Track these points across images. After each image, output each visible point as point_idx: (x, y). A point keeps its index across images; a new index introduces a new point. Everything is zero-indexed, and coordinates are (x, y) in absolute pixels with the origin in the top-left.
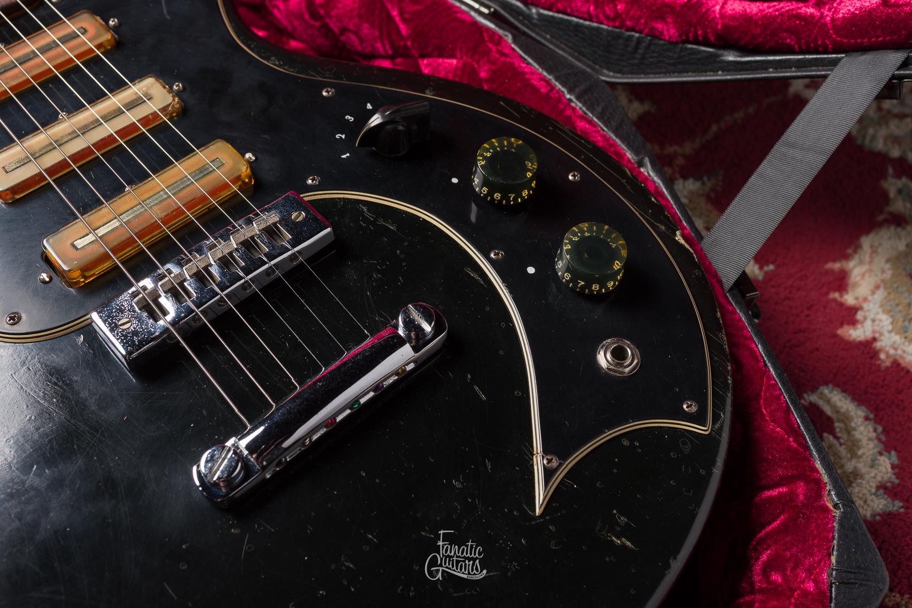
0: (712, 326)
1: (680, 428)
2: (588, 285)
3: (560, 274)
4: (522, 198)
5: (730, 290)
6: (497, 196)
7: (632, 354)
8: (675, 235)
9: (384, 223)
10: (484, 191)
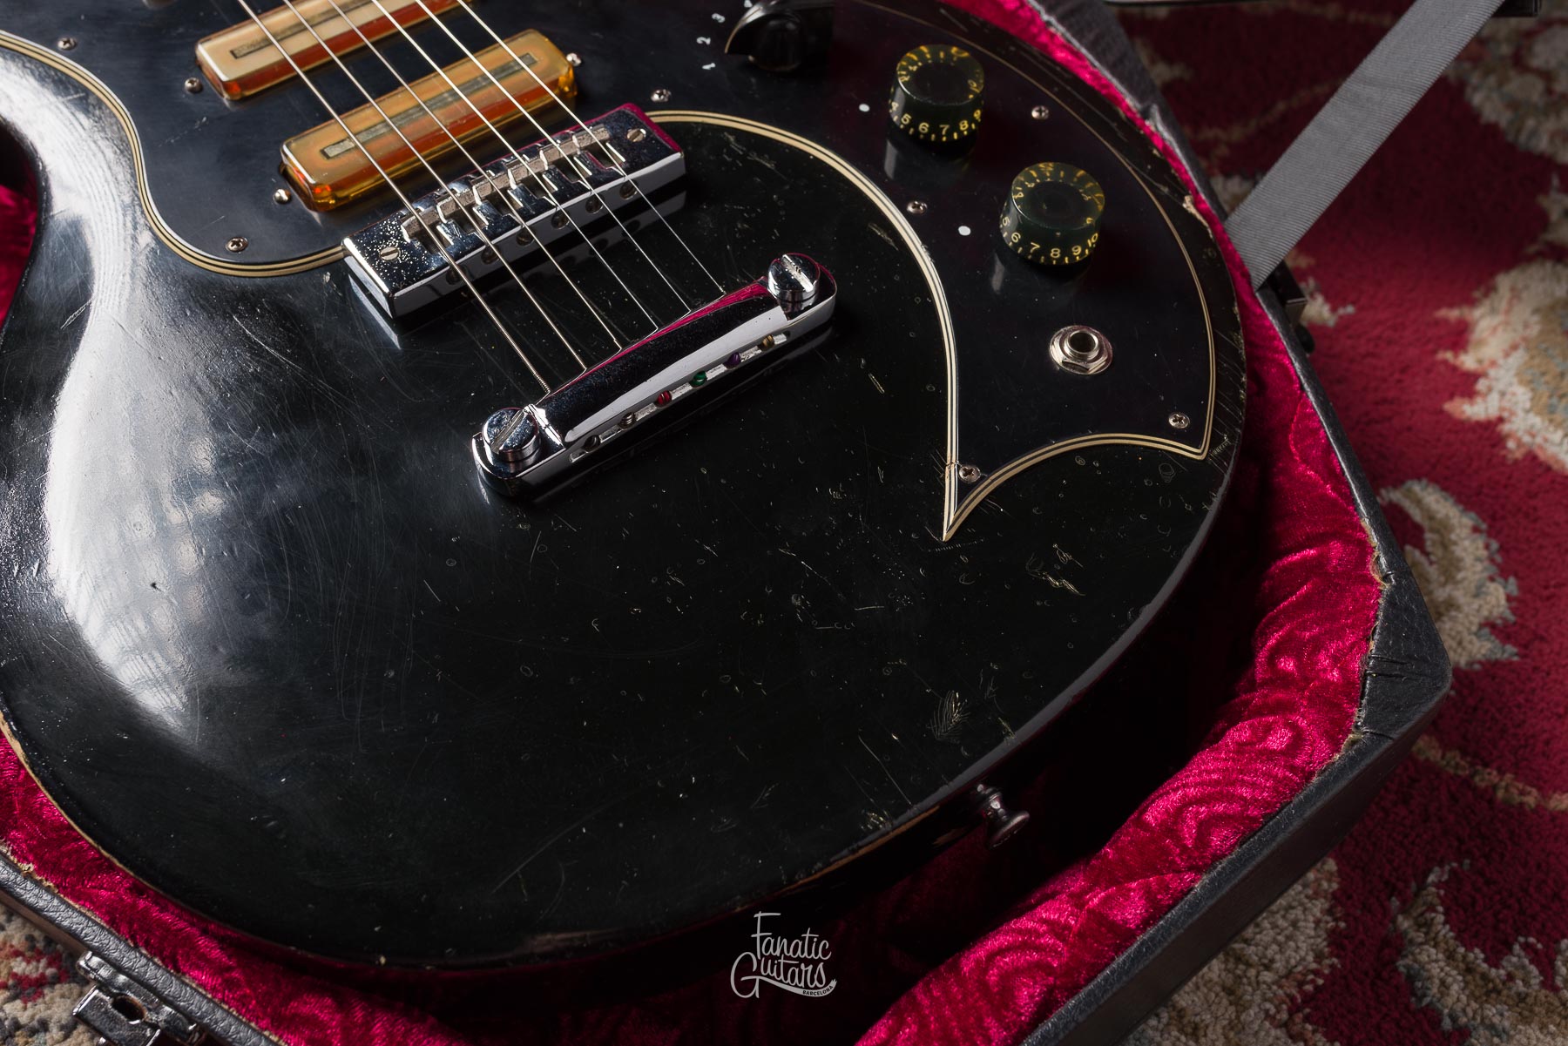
0: (1223, 322)
1: (1161, 450)
2: (1045, 251)
3: (1005, 235)
4: (960, 133)
5: (1261, 288)
6: (924, 127)
7: (1101, 346)
8: (1183, 200)
9: (757, 159)
10: (905, 120)
